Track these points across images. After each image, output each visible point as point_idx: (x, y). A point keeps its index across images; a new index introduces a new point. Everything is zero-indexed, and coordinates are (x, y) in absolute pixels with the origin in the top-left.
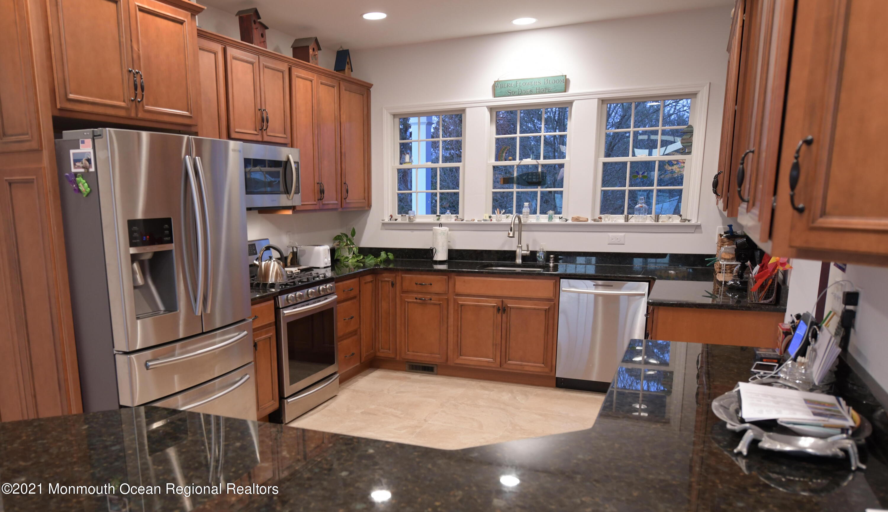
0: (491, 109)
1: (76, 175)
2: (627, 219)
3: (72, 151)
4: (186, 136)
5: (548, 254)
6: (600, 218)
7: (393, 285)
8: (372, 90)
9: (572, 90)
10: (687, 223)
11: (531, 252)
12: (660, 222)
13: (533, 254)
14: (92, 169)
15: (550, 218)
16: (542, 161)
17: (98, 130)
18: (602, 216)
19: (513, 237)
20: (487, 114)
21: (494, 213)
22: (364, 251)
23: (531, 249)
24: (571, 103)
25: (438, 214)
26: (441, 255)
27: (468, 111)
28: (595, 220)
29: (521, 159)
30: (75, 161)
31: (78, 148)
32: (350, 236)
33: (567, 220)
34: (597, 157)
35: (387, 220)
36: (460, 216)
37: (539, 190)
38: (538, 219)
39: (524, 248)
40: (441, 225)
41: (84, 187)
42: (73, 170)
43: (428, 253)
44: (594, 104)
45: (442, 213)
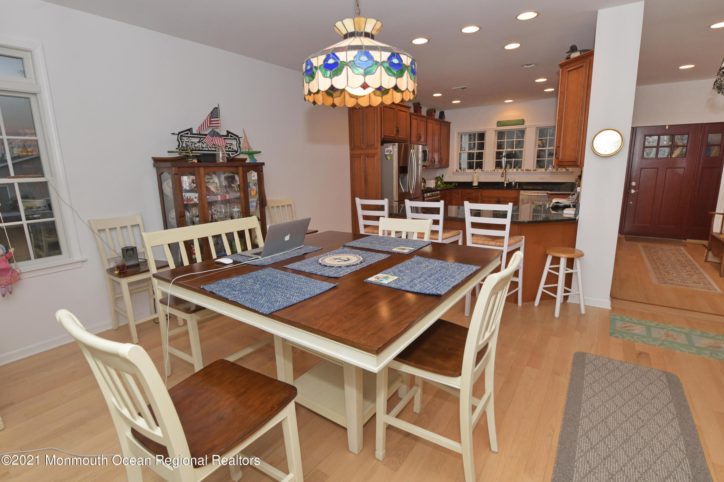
0: (495, 131)
1: (387, 155)
2: (546, 170)
3: (386, 149)
4: (403, 144)
5: (516, 183)
6: (536, 170)
7: (458, 194)
8: (451, 124)
9: (526, 124)
10: (568, 171)
11: (510, 182)
12: (558, 171)
13: (511, 183)
14: (392, 153)
15: (517, 170)
16: (514, 149)
17: (394, 144)
18: (537, 169)
19: (503, 176)
20: (494, 132)
21: (496, 168)
22: (447, 183)
23: (510, 181)
24: (526, 128)
25: (475, 169)
26: (475, 184)
27: (487, 131)
28: (534, 170)
29: (506, 149)
30: (387, 151)
31: (388, 148)
32: (441, 177)
33: (523, 171)
34: (535, 147)
35: (455, 171)
36: (483, 169)
37: (513, 160)
38: (512, 170)
39: (507, 181)
40: (476, 173)
41: (389, 158)
42: (386, 154)
43: (471, 183)
44: (534, 129)
45: (476, 168)
